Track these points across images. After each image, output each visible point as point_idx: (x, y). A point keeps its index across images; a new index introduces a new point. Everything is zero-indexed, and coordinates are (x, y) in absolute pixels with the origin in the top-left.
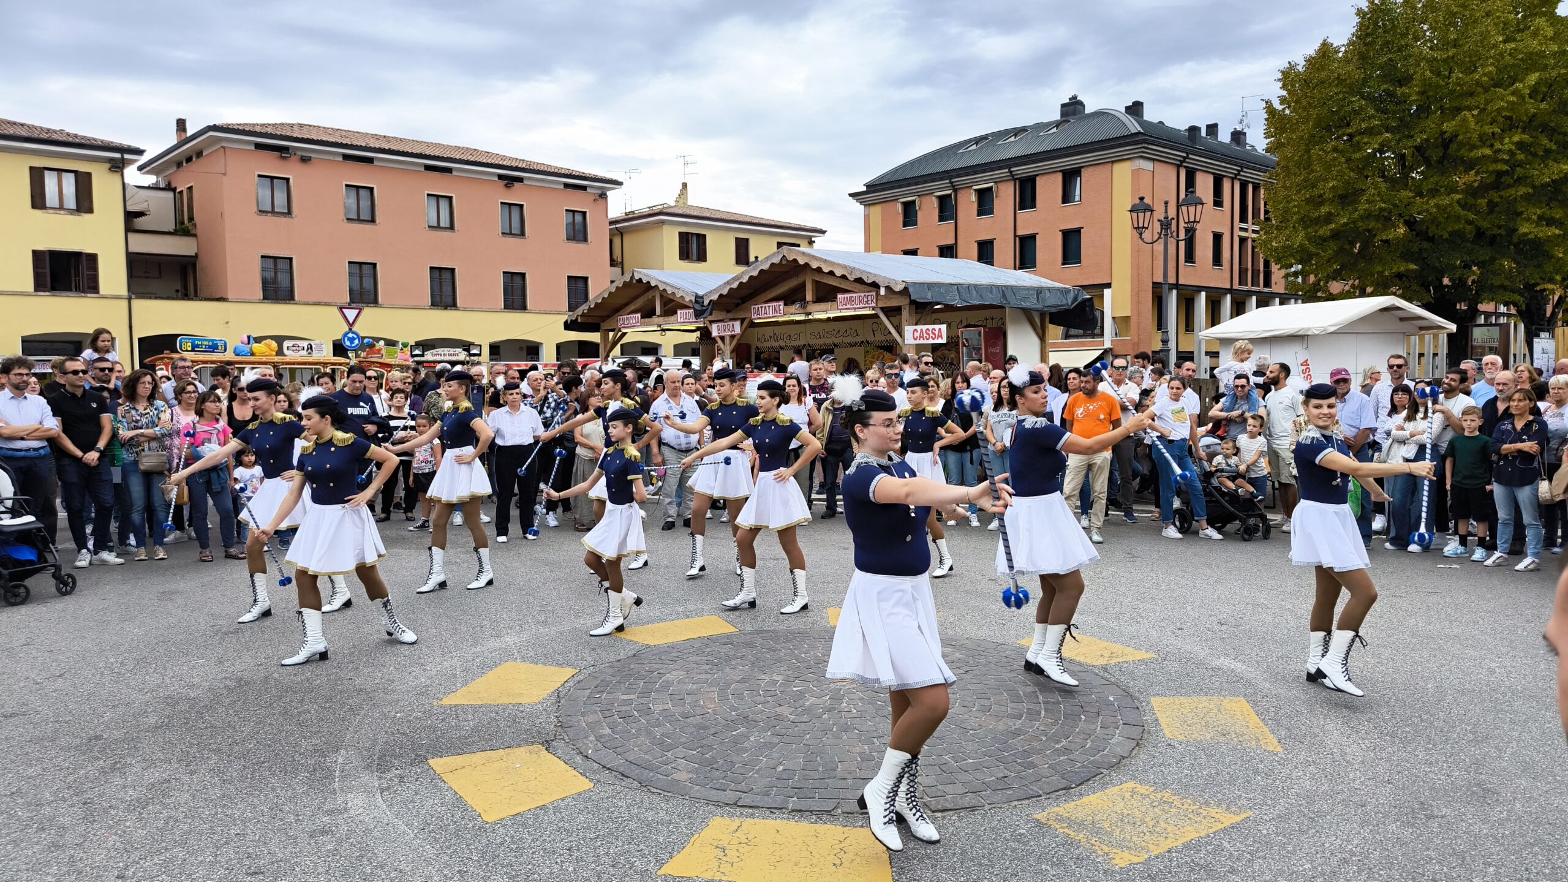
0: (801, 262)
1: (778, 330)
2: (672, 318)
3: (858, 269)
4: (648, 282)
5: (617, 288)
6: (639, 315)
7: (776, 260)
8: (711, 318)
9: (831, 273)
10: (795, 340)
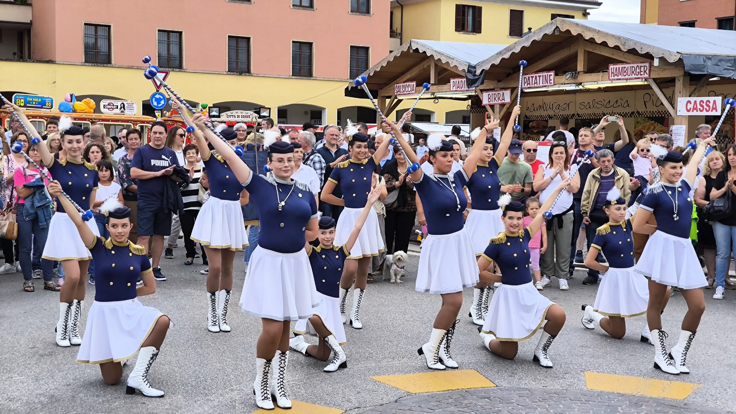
0: (574, 33)
1: (548, 99)
2: (445, 87)
3: (631, 40)
4: (424, 52)
5: (395, 57)
6: (414, 83)
7: (549, 31)
8: (482, 87)
9: (604, 44)
10: (564, 109)
